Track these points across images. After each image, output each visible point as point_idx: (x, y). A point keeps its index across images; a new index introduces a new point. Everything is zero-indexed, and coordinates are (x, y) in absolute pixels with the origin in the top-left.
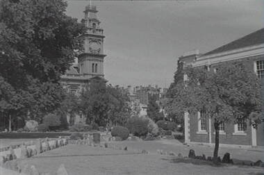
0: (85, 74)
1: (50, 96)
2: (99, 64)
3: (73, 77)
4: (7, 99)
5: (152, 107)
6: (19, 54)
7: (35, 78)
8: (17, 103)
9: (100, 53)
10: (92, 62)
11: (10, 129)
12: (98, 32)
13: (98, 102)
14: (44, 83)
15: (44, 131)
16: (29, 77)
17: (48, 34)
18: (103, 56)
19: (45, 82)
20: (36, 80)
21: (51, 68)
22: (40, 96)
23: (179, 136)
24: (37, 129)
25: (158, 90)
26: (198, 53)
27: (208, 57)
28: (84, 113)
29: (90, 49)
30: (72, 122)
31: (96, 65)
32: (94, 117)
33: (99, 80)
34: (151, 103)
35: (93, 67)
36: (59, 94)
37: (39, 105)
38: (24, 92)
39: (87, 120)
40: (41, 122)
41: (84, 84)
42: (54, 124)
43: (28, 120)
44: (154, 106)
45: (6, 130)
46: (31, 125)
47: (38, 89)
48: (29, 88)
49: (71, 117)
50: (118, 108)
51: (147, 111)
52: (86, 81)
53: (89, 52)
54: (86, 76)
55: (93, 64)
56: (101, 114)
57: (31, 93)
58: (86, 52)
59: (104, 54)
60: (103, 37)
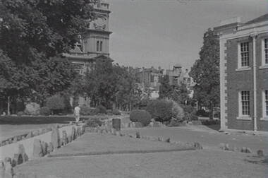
0: (89, 53)
1: (59, 74)
2: (104, 41)
3: (77, 56)
4: (7, 76)
5: (164, 89)
6: (21, 22)
7: (39, 52)
8: (19, 81)
9: (106, 30)
10: (96, 40)
11: (9, 112)
12: (103, 6)
13: (105, 83)
14: (51, 58)
15: (46, 114)
16: (32, 50)
18: (108, 33)
20: (41, 54)
21: (58, 40)
22: (46, 73)
23: (207, 121)
24: (38, 112)
25: (161, 72)
26: (239, 21)
28: (89, 95)
29: (95, 25)
31: (101, 42)
32: (100, 99)
33: (104, 59)
34: (163, 84)
35: (98, 45)
37: (45, 83)
38: (27, 68)
39: (91, 103)
40: (42, 105)
41: (87, 63)
42: (58, 108)
43: (28, 102)
44: (166, 87)
45: (4, 113)
46: (32, 108)
47: (44, 65)
48: (33, 63)
49: (74, 99)
50: (127, 89)
51: (160, 93)
52: (91, 60)
53: (94, 29)
54: (90, 55)
55: (98, 42)
56: (108, 96)
57: (35, 70)
58: (90, 29)
59: (110, 31)
60: (109, 12)
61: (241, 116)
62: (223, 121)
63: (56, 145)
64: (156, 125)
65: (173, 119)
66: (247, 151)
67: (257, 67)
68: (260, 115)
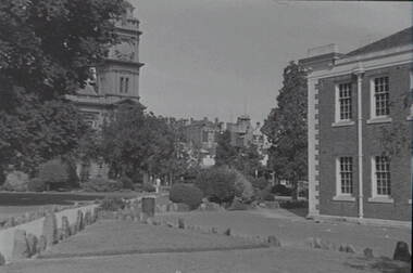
0: (107, 95)
1: (59, 127)
2: (131, 77)
3: (88, 100)
5: (224, 152)
7: (28, 92)
9: (135, 61)
10: (119, 75)
12: (131, 24)
13: (132, 142)
14: (47, 102)
15: (38, 190)
16: (18, 90)
17: (55, 9)
18: (138, 66)
19: (49, 100)
20: (32, 96)
21: (60, 75)
22: (39, 126)
23: (288, 202)
24: (26, 186)
25: (219, 126)
26: (337, 51)
27: (358, 58)
28: (107, 161)
29: (117, 52)
30: (85, 175)
31: (127, 79)
32: (124, 167)
33: (131, 105)
34: (222, 144)
35: (121, 84)
36: (75, 123)
37: (37, 142)
38: (9, 117)
39: (110, 173)
40: (33, 175)
41: (105, 111)
42: (57, 179)
43: (10, 171)
44: (226, 149)
46: (16, 179)
47: (35, 114)
48: (19, 110)
49: (84, 166)
50: (167, 152)
51: (216, 158)
52: (110, 107)
53: (115, 58)
54: (109, 98)
55: (122, 79)
56: (136, 162)
57: (22, 120)
58: (110, 58)
59: (141, 62)
60: (139, 33)
61: (339, 195)
62: (313, 202)
63: (50, 240)
64: (209, 209)
65: (236, 198)
66: (348, 250)
67: (364, 121)
68: (368, 193)
